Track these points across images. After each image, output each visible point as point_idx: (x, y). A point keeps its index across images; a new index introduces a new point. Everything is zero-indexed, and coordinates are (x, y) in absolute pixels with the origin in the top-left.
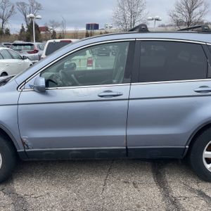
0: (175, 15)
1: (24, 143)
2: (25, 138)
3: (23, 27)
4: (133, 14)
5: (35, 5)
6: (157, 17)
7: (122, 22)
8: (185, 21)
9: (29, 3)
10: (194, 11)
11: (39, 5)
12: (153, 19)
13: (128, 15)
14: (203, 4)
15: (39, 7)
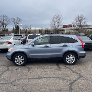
0: (74, 23)
3: (14, 28)
5: (19, 19)
7: (54, 26)
9: (16, 19)
11: (21, 19)
13: (56, 23)
15: (20, 20)
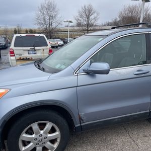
0: (79, 19)
1: (80, 119)
2: (81, 114)
4: (51, 17)
6: (70, 20)
7: (43, 22)
8: (85, 23)
10: (90, 17)
12: (67, 22)
13: (47, 18)
14: (96, 13)
